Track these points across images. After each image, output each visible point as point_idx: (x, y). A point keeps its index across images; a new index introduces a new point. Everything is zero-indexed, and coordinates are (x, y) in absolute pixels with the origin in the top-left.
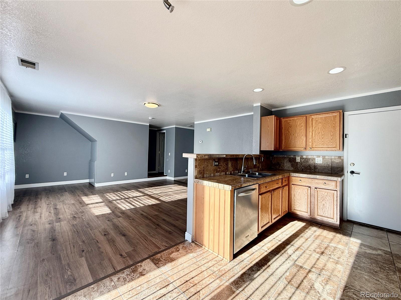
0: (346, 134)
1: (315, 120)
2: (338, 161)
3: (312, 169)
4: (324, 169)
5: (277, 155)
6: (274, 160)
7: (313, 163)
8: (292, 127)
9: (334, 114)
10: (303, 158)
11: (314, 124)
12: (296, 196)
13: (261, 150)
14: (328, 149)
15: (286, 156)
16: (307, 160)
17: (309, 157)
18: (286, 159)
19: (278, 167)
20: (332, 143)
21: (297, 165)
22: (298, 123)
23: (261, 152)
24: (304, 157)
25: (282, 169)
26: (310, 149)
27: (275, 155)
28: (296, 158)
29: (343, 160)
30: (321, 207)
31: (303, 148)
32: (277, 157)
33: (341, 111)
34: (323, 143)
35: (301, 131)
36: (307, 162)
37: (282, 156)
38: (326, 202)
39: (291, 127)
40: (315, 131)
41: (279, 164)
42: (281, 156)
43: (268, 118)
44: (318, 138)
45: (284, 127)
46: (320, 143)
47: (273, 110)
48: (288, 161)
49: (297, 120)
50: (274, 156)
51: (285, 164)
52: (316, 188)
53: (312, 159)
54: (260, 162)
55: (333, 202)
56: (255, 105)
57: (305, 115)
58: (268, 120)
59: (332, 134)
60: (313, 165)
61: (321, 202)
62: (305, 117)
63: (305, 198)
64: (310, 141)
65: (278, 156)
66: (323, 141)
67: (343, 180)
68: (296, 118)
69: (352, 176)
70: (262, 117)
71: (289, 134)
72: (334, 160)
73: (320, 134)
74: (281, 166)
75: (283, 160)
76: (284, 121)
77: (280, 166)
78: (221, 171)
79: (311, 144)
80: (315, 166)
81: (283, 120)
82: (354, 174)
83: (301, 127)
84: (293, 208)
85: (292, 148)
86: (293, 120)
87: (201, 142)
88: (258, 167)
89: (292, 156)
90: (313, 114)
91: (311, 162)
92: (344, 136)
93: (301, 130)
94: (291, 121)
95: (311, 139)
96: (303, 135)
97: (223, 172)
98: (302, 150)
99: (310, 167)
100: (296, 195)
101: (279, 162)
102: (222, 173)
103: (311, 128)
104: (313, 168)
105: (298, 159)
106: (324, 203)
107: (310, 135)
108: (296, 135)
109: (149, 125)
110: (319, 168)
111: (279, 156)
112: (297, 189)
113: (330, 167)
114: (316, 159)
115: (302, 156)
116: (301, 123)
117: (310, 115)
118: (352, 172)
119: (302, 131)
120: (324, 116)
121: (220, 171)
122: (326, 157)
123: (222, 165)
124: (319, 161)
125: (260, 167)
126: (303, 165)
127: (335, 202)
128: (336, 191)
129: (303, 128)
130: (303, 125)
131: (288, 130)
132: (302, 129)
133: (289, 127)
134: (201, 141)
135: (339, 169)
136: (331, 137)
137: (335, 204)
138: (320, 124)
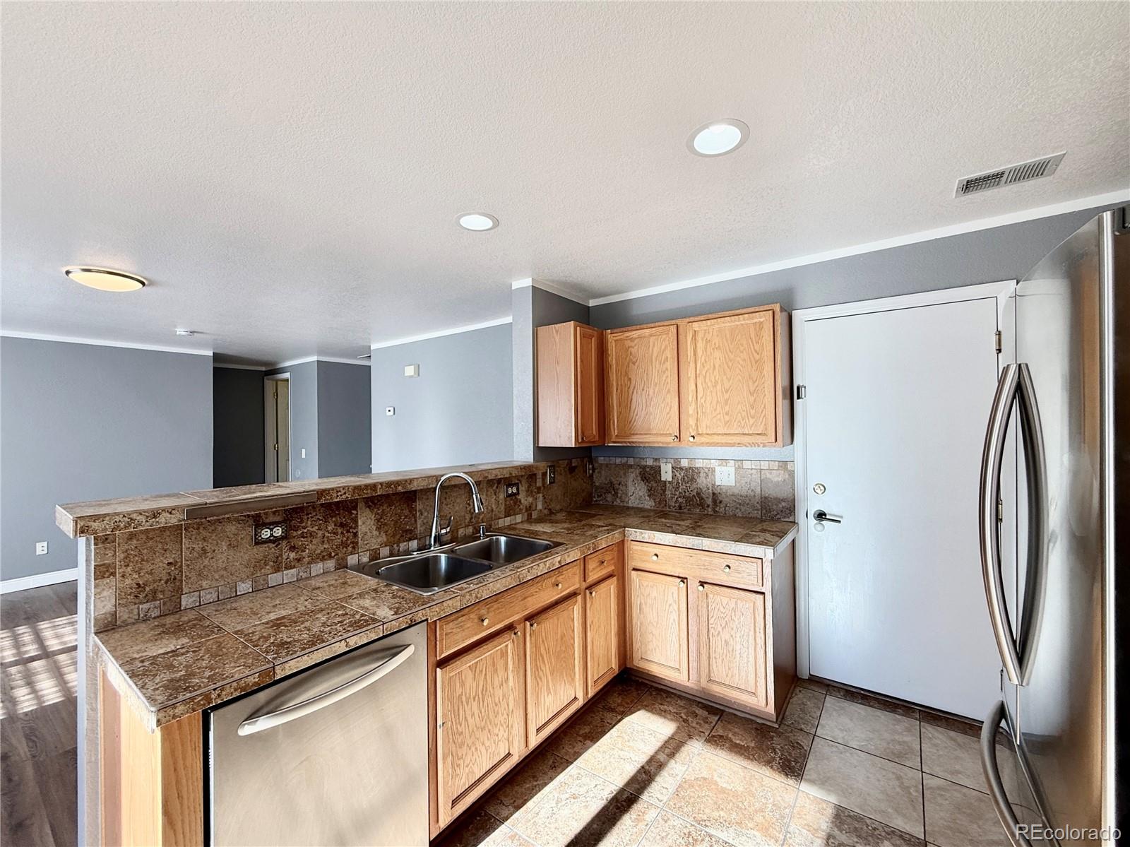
0: (798, 388)
1: (702, 340)
2: (777, 477)
3: (708, 506)
4: (740, 505)
5: (607, 459)
6: (599, 472)
7: (710, 486)
8: (636, 364)
9: (758, 318)
10: (681, 469)
11: (699, 352)
12: (646, 609)
13: (540, 445)
14: (746, 439)
15: (631, 461)
16: (691, 475)
17: (697, 466)
18: (632, 473)
19: (609, 498)
20: (753, 418)
21: (664, 491)
22: (655, 349)
23: (541, 451)
24: (684, 463)
25: (621, 504)
26: (691, 439)
27: (602, 458)
28: (660, 467)
29: (792, 474)
30: (719, 650)
31: (670, 435)
32: (607, 465)
33: (777, 307)
34: (727, 418)
35: (665, 376)
36: (693, 480)
37: (620, 459)
38: (733, 633)
39: (634, 363)
40: (705, 377)
41: (612, 488)
42: (618, 461)
43: (557, 332)
44: (715, 403)
45: (614, 362)
46: (720, 420)
47: (592, 303)
48: (639, 478)
49: (652, 339)
50: (600, 462)
51: (631, 489)
52: (702, 584)
53: (707, 470)
54: (539, 489)
55: (752, 633)
56: (516, 285)
57: (673, 322)
58: (557, 339)
59: (752, 389)
60: (710, 491)
61: (719, 632)
62: (673, 329)
63: (671, 621)
64: (691, 412)
65: (610, 460)
66: (727, 414)
67: (793, 541)
68: (647, 332)
69: (819, 527)
70: (539, 328)
71: (629, 388)
72: (768, 476)
73: (719, 387)
74: (619, 495)
75: (625, 474)
76: (615, 341)
77: (616, 493)
78: (306, 560)
79: (692, 422)
80: (714, 494)
81: (612, 338)
82: (824, 522)
83: (664, 362)
84: (637, 656)
85: (638, 436)
86: (639, 337)
87: (392, 413)
88: (529, 509)
89: (650, 462)
90: (696, 319)
91: (702, 482)
92: (792, 393)
93: (664, 372)
94: (636, 342)
95: (693, 405)
96: (669, 391)
97: (323, 559)
98: (670, 443)
99: (703, 499)
100: (644, 606)
101: (614, 480)
102: (317, 568)
103: (692, 365)
104: (709, 501)
105: (667, 474)
106: (727, 638)
107: (690, 390)
108: (651, 393)
109: (212, 355)
110: (725, 500)
111: (613, 460)
112: (647, 586)
113: (758, 498)
114: (718, 469)
115: (677, 460)
116: (663, 347)
117: (688, 320)
118: (821, 516)
119: (667, 377)
120: (727, 324)
121: (299, 560)
122: (747, 465)
123: (312, 535)
124: (725, 478)
125: (540, 507)
126: (680, 493)
127: (758, 634)
128: (762, 597)
129: (668, 365)
130: (670, 353)
131: (627, 374)
132: (667, 369)
133: (629, 364)
134: (392, 409)
135: (783, 504)
136: (752, 399)
137: (760, 641)
138: (717, 354)
